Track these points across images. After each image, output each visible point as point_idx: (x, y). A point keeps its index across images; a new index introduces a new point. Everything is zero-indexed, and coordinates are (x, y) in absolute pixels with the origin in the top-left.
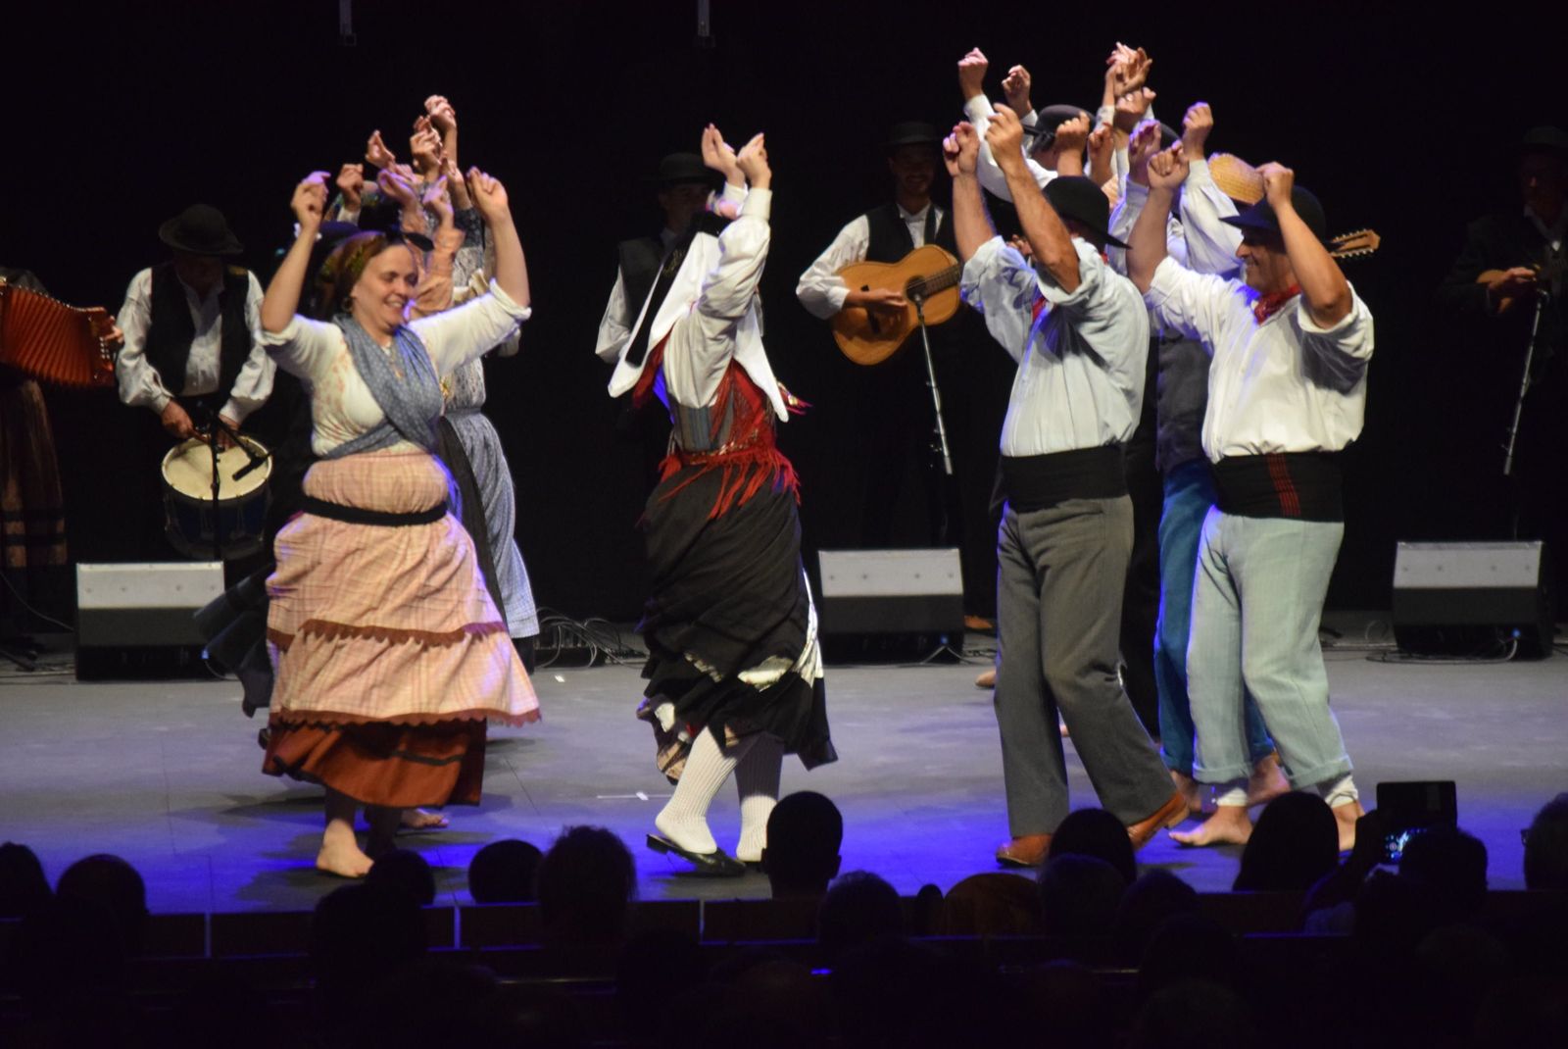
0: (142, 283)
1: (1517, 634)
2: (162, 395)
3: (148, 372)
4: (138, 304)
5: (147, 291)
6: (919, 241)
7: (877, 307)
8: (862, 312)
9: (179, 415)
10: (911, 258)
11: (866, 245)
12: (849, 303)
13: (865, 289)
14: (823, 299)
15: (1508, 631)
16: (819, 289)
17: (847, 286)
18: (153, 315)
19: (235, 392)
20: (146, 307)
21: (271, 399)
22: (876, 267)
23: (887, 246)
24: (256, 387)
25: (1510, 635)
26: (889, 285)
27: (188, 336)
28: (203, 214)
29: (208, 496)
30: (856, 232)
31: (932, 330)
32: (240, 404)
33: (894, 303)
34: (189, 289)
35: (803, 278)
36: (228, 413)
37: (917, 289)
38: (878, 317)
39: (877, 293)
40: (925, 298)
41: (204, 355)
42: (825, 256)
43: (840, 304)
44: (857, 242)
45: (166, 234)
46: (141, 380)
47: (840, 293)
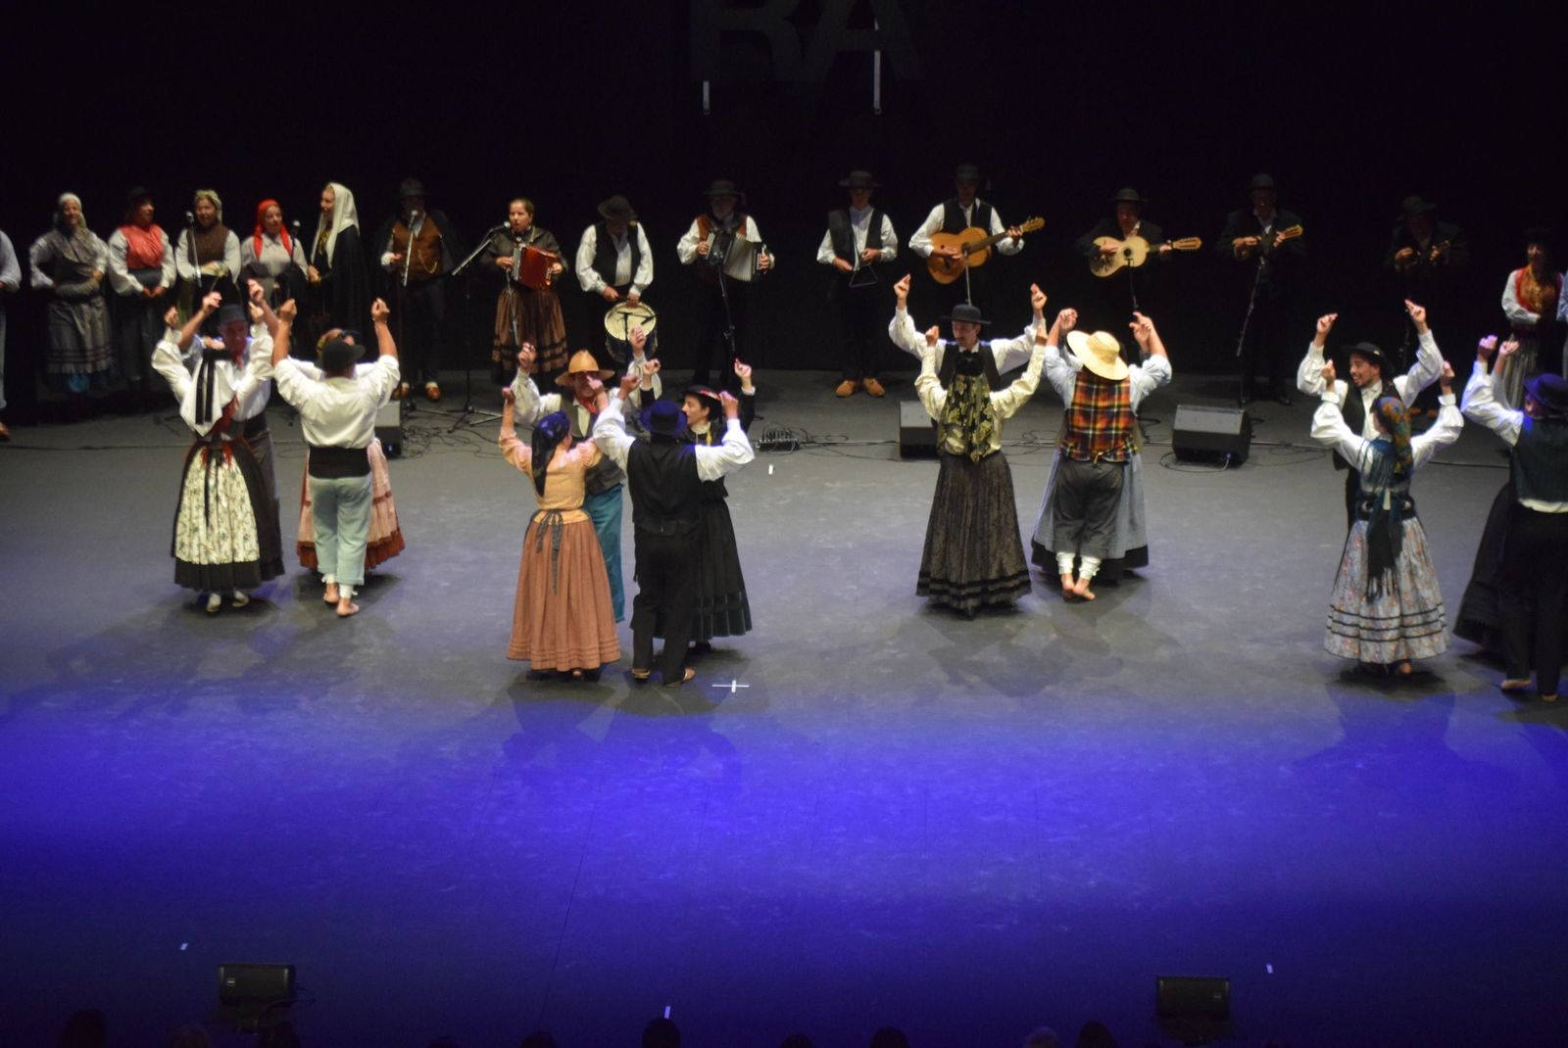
0: (590, 234)
1: (1229, 456)
2: (602, 286)
3: (596, 275)
4: (590, 245)
5: (594, 239)
6: (969, 224)
7: (948, 257)
8: (941, 260)
9: (613, 293)
10: (965, 233)
11: (942, 221)
12: (933, 254)
13: (943, 247)
14: (922, 251)
15: (1226, 453)
16: (920, 246)
17: (933, 245)
18: (597, 249)
19: (636, 281)
20: (594, 246)
21: (653, 283)
22: (947, 237)
23: (952, 225)
24: (646, 279)
25: (1225, 456)
26: (953, 248)
27: (615, 257)
28: (619, 201)
30: (938, 212)
31: (971, 269)
32: (639, 287)
33: (955, 257)
34: (614, 237)
35: (912, 239)
36: (634, 292)
37: (967, 249)
38: (948, 263)
39: (947, 251)
40: (969, 254)
41: (623, 264)
42: (923, 229)
43: (929, 254)
44: (939, 220)
45: (602, 209)
46: (590, 279)
47: (930, 248)
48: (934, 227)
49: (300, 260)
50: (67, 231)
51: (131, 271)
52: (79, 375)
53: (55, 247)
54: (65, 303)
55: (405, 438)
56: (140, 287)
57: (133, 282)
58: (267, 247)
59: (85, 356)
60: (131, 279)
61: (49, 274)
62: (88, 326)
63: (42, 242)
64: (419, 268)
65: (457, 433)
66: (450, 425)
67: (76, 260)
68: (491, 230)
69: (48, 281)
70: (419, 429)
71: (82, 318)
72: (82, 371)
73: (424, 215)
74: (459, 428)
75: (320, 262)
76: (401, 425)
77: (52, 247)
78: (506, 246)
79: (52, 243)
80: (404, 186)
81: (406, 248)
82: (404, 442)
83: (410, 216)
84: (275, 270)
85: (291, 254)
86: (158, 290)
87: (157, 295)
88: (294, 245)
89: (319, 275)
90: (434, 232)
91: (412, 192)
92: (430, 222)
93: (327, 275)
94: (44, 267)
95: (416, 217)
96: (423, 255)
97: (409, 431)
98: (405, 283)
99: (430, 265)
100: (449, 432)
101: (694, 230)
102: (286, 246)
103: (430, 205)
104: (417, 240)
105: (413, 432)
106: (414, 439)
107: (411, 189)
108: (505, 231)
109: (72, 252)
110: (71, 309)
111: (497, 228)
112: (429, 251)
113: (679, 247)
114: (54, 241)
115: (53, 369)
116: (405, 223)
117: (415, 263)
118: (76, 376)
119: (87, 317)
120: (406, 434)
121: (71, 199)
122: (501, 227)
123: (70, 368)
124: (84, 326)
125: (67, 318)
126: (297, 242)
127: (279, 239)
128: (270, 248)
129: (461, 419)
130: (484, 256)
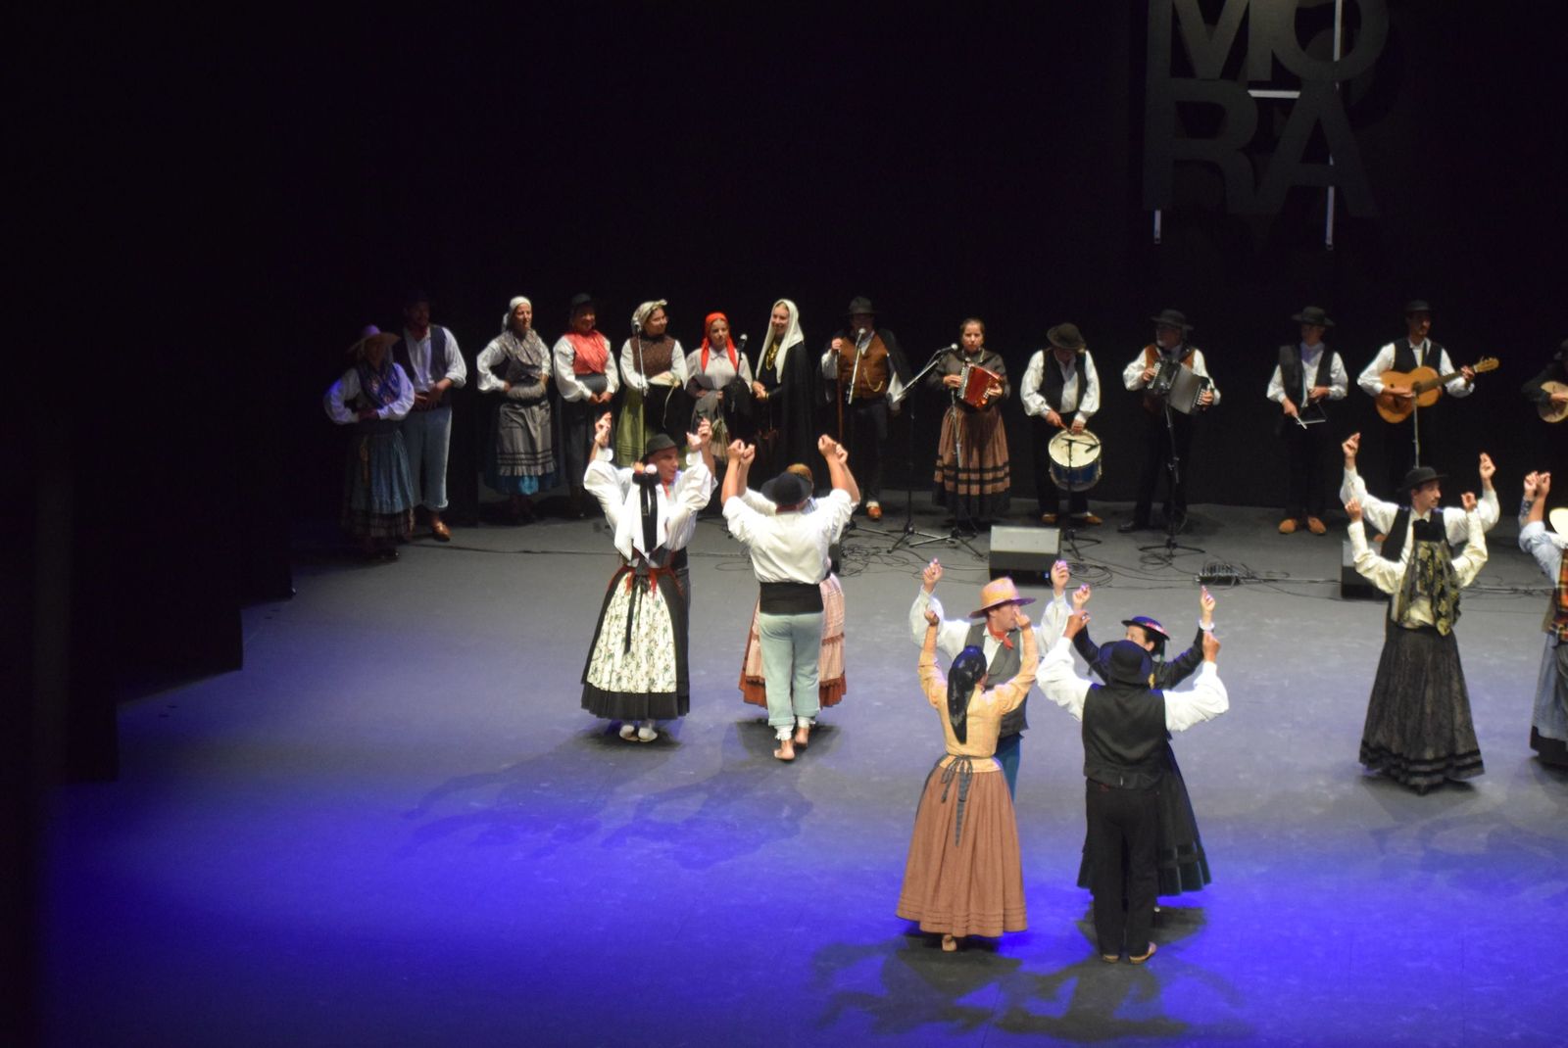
0: (1038, 360)
2: (1046, 411)
3: (1040, 399)
4: (1036, 371)
5: (1041, 364)
6: (1418, 363)
7: (1398, 396)
8: (1391, 398)
9: (1058, 420)
10: (1415, 372)
11: (1393, 361)
12: (1384, 393)
13: (1393, 385)
14: (1371, 388)
16: (1370, 384)
17: (1382, 382)
18: (1044, 375)
19: (1082, 408)
20: (1040, 372)
22: (1398, 375)
23: (1403, 364)
24: (1091, 407)
26: (1403, 387)
27: (1062, 384)
28: (1069, 328)
29: (1067, 465)
30: (1388, 352)
32: (1085, 414)
33: (1404, 396)
34: (1061, 363)
35: (1362, 375)
36: (1079, 419)
37: (1418, 388)
38: (1397, 402)
39: (1398, 390)
41: (1069, 392)
42: (1374, 366)
43: (1379, 392)
44: (1389, 359)
45: (1051, 335)
46: (1035, 402)
47: (1380, 387)
48: (1383, 366)
49: (746, 374)
50: (520, 335)
51: (578, 377)
52: (530, 477)
53: (508, 350)
54: (517, 406)
55: (845, 557)
56: (588, 393)
57: (583, 389)
58: (713, 359)
59: (536, 459)
60: (580, 385)
61: (500, 376)
62: (539, 429)
63: (494, 345)
64: (863, 385)
65: (896, 553)
66: (890, 545)
67: (530, 363)
68: (938, 352)
69: (501, 384)
70: (859, 547)
71: (535, 422)
72: (533, 474)
73: (873, 333)
74: (898, 549)
75: (767, 377)
76: (841, 542)
77: (505, 350)
78: (953, 363)
79: (505, 346)
80: (854, 303)
81: (852, 365)
82: (843, 560)
83: (858, 334)
84: (720, 383)
85: (737, 368)
86: (605, 396)
87: (604, 401)
88: (740, 359)
89: (766, 390)
90: (881, 351)
91: (861, 310)
92: (878, 340)
93: (776, 391)
94: (497, 370)
95: (863, 335)
96: (869, 373)
97: (849, 549)
98: (850, 402)
99: (876, 384)
100: (889, 552)
101: (1142, 359)
102: (732, 359)
103: (878, 325)
104: (865, 358)
105: (852, 550)
106: (853, 558)
107: (860, 306)
108: (952, 351)
109: (525, 355)
110: (523, 411)
111: (944, 350)
112: (875, 369)
113: (1126, 373)
114: (507, 344)
115: (505, 471)
116: (853, 340)
117: (861, 380)
118: (526, 478)
119: (538, 420)
120: (846, 552)
121: (521, 302)
122: (949, 348)
123: (522, 470)
124: (536, 429)
125: (520, 421)
126: (744, 356)
127: (725, 353)
128: (716, 360)
129: (901, 540)
130: (932, 376)
